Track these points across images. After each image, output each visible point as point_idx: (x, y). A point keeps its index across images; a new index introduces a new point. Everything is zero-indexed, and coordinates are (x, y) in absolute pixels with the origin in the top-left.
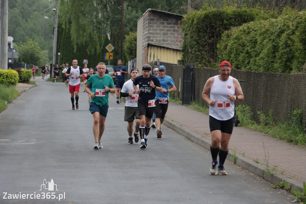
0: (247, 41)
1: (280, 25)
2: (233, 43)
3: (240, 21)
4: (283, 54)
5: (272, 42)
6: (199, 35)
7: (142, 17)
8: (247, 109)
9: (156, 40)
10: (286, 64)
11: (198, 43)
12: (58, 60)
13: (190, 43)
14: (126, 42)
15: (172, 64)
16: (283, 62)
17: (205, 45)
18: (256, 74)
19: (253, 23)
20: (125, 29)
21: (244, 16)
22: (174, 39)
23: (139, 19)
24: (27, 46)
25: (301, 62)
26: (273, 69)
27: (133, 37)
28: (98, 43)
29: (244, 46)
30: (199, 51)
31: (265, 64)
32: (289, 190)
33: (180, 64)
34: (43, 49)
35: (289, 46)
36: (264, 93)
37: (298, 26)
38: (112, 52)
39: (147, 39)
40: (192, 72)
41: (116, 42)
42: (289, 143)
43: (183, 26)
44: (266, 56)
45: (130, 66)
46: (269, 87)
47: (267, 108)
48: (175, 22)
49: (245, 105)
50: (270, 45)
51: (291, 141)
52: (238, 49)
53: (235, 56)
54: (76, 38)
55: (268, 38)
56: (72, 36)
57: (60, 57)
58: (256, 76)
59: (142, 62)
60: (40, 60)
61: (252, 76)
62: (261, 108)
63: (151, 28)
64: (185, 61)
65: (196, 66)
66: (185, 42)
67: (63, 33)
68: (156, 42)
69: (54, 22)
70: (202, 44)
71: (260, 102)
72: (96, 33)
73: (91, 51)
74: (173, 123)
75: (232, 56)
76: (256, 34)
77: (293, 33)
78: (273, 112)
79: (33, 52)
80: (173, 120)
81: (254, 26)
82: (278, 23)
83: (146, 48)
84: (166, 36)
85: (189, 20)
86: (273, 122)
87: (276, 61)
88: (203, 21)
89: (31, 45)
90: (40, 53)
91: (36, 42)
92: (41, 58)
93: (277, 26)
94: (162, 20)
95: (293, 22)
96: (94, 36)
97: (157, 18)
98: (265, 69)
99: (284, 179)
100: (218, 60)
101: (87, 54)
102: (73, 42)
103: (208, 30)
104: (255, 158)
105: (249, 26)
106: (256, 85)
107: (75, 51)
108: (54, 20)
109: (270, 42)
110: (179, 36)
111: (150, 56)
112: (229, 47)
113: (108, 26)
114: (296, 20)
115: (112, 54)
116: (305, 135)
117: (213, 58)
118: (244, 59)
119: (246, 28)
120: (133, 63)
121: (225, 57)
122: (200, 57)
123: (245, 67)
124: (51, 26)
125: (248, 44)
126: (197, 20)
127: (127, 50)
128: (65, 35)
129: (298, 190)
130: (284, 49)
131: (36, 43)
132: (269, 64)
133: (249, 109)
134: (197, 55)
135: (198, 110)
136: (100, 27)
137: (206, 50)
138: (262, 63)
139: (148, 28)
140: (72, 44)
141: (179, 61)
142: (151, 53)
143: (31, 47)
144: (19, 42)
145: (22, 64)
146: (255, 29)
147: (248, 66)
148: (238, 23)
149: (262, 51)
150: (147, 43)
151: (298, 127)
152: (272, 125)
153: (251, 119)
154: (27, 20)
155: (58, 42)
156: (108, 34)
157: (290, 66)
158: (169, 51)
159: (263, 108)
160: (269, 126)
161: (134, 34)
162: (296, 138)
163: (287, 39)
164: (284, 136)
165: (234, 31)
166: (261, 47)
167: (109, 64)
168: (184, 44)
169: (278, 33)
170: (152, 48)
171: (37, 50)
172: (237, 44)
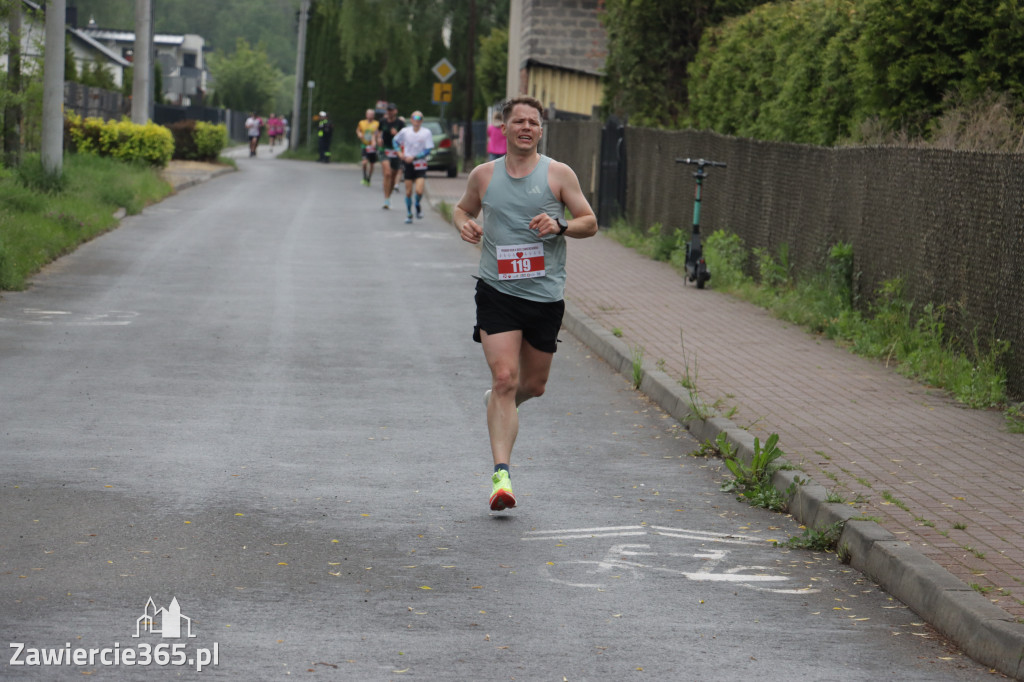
0: (753, 57)
1: (828, 13)
4: (831, 92)
5: (808, 60)
6: (645, 39)
8: (732, 243)
9: (554, 52)
10: (834, 121)
11: (642, 60)
12: (308, 101)
13: (622, 59)
14: (482, 56)
15: (577, 116)
16: (829, 116)
17: (663, 66)
18: (760, 145)
19: (772, 6)
24: (236, 61)
26: (805, 133)
27: (500, 42)
28: (414, 58)
29: (745, 70)
30: (646, 85)
31: (787, 121)
33: (598, 115)
35: (845, 72)
36: (773, 199)
39: (529, 47)
40: (620, 140)
43: (607, 12)
44: (791, 97)
47: (779, 241)
49: (725, 232)
50: (801, 70)
51: (819, 330)
53: (726, 98)
54: (353, 42)
56: (343, 36)
57: (314, 94)
58: (759, 152)
62: (766, 239)
63: (540, 18)
64: (611, 109)
66: (612, 56)
68: (552, 57)
70: (655, 63)
71: (765, 224)
73: (391, 79)
75: (720, 95)
77: (857, 35)
78: (791, 249)
79: (254, 79)
83: (524, 72)
84: (581, 39)
86: (788, 277)
89: (248, 59)
90: (271, 81)
91: (260, 50)
93: (823, 15)
95: (858, 5)
98: (789, 135)
101: (383, 86)
102: (345, 53)
103: (669, 21)
105: (763, 16)
106: (757, 177)
107: (349, 77)
115: (448, 88)
116: (854, 313)
118: (745, 105)
119: (755, 20)
121: (704, 98)
122: (647, 99)
123: (748, 126)
125: (756, 65)
127: (482, 76)
130: (833, 80)
131: (262, 55)
132: (797, 119)
134: (639, 93)
135: (626, 243)
137: (664, 78)
138: (781, 116)
139: (531, 17)
140: (342, 59)
141: (595, 109)
142: (535, 86)
143: (248, 64)
146: (775, 24)
147: (754, 125)
150: (527, 57)
151: (841, 293)
152: (787, 285)
153: (742, 269)
158: (584, 82)
159: (771, 240)
160: (780, 288)
161: (502, 33)
162: (833, 322)
163: (842, 53)
164: (806, 315)
165: (729, 28)
166: (781, 72)
167: (442, 114)
168: (609, 63)
169: (822, 36)
170: (538, 72)
171: (265, 75)
172: (731, 64)
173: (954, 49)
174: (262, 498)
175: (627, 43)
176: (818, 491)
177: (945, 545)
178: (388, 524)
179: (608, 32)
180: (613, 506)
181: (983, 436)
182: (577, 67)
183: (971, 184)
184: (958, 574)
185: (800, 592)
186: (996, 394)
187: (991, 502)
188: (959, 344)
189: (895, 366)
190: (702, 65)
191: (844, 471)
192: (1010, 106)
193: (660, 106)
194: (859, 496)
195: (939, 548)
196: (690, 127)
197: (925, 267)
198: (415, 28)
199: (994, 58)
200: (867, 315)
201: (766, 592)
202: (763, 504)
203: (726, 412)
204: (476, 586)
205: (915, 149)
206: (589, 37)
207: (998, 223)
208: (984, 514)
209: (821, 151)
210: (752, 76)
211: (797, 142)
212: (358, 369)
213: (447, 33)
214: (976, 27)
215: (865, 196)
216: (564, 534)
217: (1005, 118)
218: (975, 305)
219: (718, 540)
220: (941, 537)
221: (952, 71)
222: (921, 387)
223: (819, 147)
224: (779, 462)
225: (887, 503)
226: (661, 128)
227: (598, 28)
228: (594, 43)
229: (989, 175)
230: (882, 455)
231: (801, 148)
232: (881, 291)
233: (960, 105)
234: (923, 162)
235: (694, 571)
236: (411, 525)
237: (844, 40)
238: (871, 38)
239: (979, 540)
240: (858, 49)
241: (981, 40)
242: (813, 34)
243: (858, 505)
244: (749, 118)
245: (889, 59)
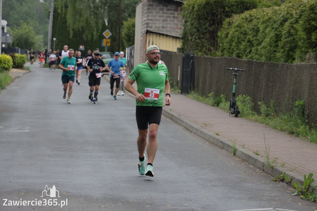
0: (249, 29)
1: (283, 13)
2: (234, 31)
3: (242, 8)
4: (286, 43)
5: (275, 31)
6: (199, 23)
7: (140, 3)
8: (247, 100)
9: (155, 27)
10: (288, 53)
11: (198, 30)
12: (53, 45)
13: (190, 30)
14: (124, 29)
15: (171, 52)
16: (286, 52)
17: (206, 33)
18: (258, 63)
19: (255, 11)
20: (123, 15)
21: (246, 4)
22: (174, 26)
23: (138, 4)
24: (21, 30)
25: (304, 52)
26: (275, 58)
27: (131, 23)
28: (95, 29)
29: (245, 34)
30: (199, 39)
31: (267, 54)
32: (289, 182)
33: (180, 52)
34: (37, 33)
35: (292, 35)
36: (265, 83)
37: (302, 14)
38: (109, 38)
39: (146, 25)
40: (192, 61)
41: (114, 29)
42: (291, 135)
43: (183, 12)
44: (269, 45)
45: (128, 53)
46: (270, 77)
47: (268, 99)
48: (175, 8)
49: (246, 95)
50: (272, 34)
51: (292, 133)
52: (239, 37)
53: (236, 45)
54: (72, 23)
55: (270, 26)
56: (68, 21)
57: (56, 43)
58: (258, 65)
59: (141, 49)
60: (35, 45)
61: (253, 65)
62: (262, 98)
63: (150, 14)
64: (185, 49)
65: (196, 54)
66: (185, 29)
67: (59, 18)
68: (155, 29)
69: (49, 6)
70: (203, 31)
71: (261, 93)
72: (93, 19)
73: (87, 37)
74: (172, 113)
75: (234, 44)
76: (259, 23)
77: (297, 22)
78: (275, 102)
79: (28, 37)
80: (171, 110)
81: (256, 14)
82: (282, 11)
83: (145, 35)
84: (166, 22)
85: (190, 6)
86: (274, 113)
87: (279, 50)
88: (204, 7)
89: (26, 29)
90: (35, 38)
91: (30, 26)
92: (35, 44)
93: (281, 14)
94: (161, 6)
95: (296, 10)
96: (91, 22)
97: (157, 4)
98: (268, 59)
99: (284, 172)
100: (219, 48)
101: (84, 40)
102: (69, 27)
103: (208, 17)
104: (255, 150)
105: (251, 14)
106: (257, 75)
107: (71, 36)
108: (50, 3)
109: (273, 30)
110: (179, 23)
111: (149, 43)
112: (231, 35)
113: (105, 11)
114: (300, 9)
115: (109, 40)
116: (306, 127)
117: (214, 46)
118: (246, 48)
119: (248, 16)
120: (131, 50)
121: (226, 45)
122: (200, 45)
123: (247, 56)
124: (47, 10)
125: (250, 33)
126: (197, 7)
127: (125, 36)
128: (61, 20)
129: (298, 183)
130: (287, 38)
131: (31, 28)
132: (271, 53)
133: (250, 100)
134: (197, 43)
135: (198, 100)
136: (97, 12)
137: (206, 37)
138: (264, 52)
139: (146, 14)
140: (68, 29)
141: (178, 49)
142: (149, 40)
143: (26, 31)
144: (13, 26)
145: (16, 49)
146: (258, 17)
147: (250, 55)
148: (240, 10)
149: (264, 40)
150: (145, 29)
151: (300, 119)
152: (273, 116)
153: (252, 109)
154: (21, 4)
155: (53, 27)
156: (105, 19)
157: (293, 56)
159: (264, 99)
160: (270, 117)
161: (132, 20)
162: (298, 130)
163: (290, 28)
164: (285, 127)
165: (235, 18)
166: (262, 35)
167: (106, 50)
168: (184, 31)
169: (281, 22)
170: (150, 35)
171: (32, 35)
172: (238, 32)
175: (192, 24)
190: (225, 32)
193: (205, 48)
200: (312, 128)
210: (248, 37)
237: (292, 23)
238: (305, 22)
242: (277, 21)
244: (248, 53)
245: (312, 30)
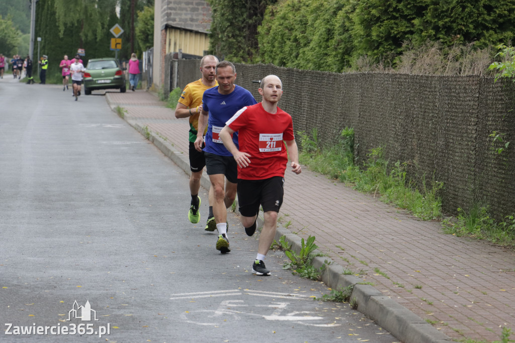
0: (296, 22)
2: (278, 25)
4: (339, 42)
6: (233, 12)
9: (181, 20)
10: (342, 58)
11: (232, 24)
12: (37, 49)
13: (220, 24)
14: (139, 23)
16: (339, 56)
17: (243, 28)
26: (326, 65)
27: (149, 14)
28: (99, 23)
29: (291, 30)
30: (234, 38)
31: (315, 58)
35: (348, 30)
39: (166, 17)
44: (317, 45)
45: (145, 60)
50: (323, 29)
51: (336, 177)
52: (284, 34)
53: (280, 46)
54: (63, 14)
56: (57, 11)
57: (41, 45)
59: (160, 53)
60: (16, 48)
61: (293, 76)
62: (304, 126)
64: (215, 53)
66: (214, 22)
68: (180, 23)
70: (239, 26)
73: (86, 36)
75: (276, 44)
76: (308, 12)
77: (354, 9)
79: (5, 36)
83: (164, 31)
84: (196, 12)
86: (318, 147)
87: (330, 53)
89: (2, 25)
90: (15, 37)
91: (9, 20)
98: (316, 66)
101: (82, 40)
102: (59, 21)
103: (247, 3)
107: (62, 35)
109: (323, 23)
111: (170, 44)
112: (273, 30)
115: (120, 41)
118: (291, 50)
119: (296, 1)
120: (149, 55)
121: (267, 46)
122: (235, 47)
123: (293, 62)
125: (297, 27)
127: (139, 34)
129: (293, 252)
130: (341, 35)
131: (10, 22)
132: (321, 58)
134: (230, 43)
137: (244, 35)
138: (312, 56)
140: (57, 24)
141: (205, 52)
142: (170, 40)
146: (307, 3)
147: (296, 61)
149: (313, 38)
150: (165, 23)
151: (348, 156)
157: (349, 60)
158: (198, 37)
159: (308, 126)
160: (313, 154)
161: (150, 9)
162: (343, 172)
163: (345, 20)
164: (328, 169)
165: (281, 6)
166: (311, 31)
167: (116, 56)
168: (213, 25)
169: (334, 10)
170: (172, 32)
171: (11, 34)
172: (283, 26)
173: (409, 17)
174: (18, 278)
175: (223, 15)
176: (338, 268)
177: (410, 298)
178: (92, 291)
179: (211, 8)
180: (222, 278)
181: (430, 236)
182: (194, 28)
183: (420, 93)
184: (418, 314)
185: (329, 325)
186: (436, 212)
187: (435, 273)
188: (414, 184)
189: (379, 197)
190: (266, 27)
191: (352, 256)
192: (440, 49)
193: (242, 51)
194: (361, 271)
195: (407, 299)
196: (260, 63)
197: (395, 141)
198: (100, 6)
199: (431, 22)
200: (363, 169)
201: (311, 326)
202: (307, 276)
203: (285, 224)
204: (145, 325)
205: (388, 73)
206: (200, 11)
207: (436, 115)
208: (432, 280)
209: (335, 75)
210: (294, 33)
211: (321, 71)
212: (71, 203)
213: (118, 10)
214: (420, 4)
215: (360, 101)
216: (194, 295)
217: (438, 56)
218: (423, 162)
219: (282, 297)
220: (408, 293)
221: (408, 29)
222: (394, 209)
223: (334, 73)
224: (315, 252)
225: (377, 275)
226: (243, 63)
227: (205, 6)
228: (204, 15)
229: (430, 88)
230: (373, 247)
231: (323, 74)
232: (370, 155)
233: (412, 48)
234: (393, 81)
235: (269, 315)
236: (105, 292)
237: (347, 13)
238: (362, 11)
239: (429, 295)
240: (355, 17)
241: (424, 12)
242: (329, 9)
243: (361, 276)
244: (294, 57)
245: (372, 23)
